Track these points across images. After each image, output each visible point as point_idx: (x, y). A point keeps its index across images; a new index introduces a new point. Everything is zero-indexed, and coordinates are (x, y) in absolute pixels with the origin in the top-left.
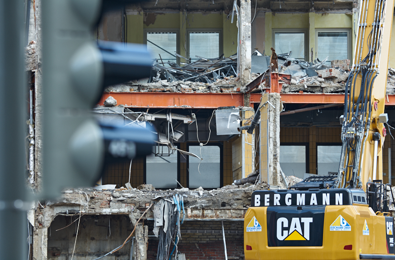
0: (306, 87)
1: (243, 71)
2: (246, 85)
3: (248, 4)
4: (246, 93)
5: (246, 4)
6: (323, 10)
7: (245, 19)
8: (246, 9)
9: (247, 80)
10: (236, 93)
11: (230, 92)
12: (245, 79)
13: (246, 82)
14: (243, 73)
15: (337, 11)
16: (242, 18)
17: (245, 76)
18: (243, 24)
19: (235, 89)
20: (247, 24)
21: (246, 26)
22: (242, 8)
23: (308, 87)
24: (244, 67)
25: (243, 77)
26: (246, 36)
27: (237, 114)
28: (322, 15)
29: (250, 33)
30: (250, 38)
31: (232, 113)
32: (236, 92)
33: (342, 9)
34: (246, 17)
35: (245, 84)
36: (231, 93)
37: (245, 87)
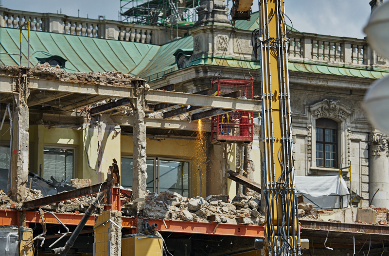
0: (82, 207)
1: (18, 184)
2: (23, 201)
3: (26, 109)
4: (22, 211)
5: (24, 109)
6: (49, 123)
7: (23, 126)
8: (24, 115)
9: (24, 196)
10: (10, 210)
11: (3, 208)
12: (21, 194)
13: (23, 198)
14: (18, 188)
15: (63, 125)
16: (20, 125)
17: (21, 190)
18: (20, 131)
19: (8, 206)
20: (25, 132)
21: (24, 134)
22: (20, 113)
23: (84, 206)
24: (20, 181)
25: (19, 192)
26: (23, 145)
27: (16, 234)
28: (49, 128)
29: (28, 142)
30: (28, 148)
31: (11, 233)
32: (11, 208)
33: (69, 124)
34: (23, 124)
35: (21, 200)
36: (6, 210)
37: (21, 204)
